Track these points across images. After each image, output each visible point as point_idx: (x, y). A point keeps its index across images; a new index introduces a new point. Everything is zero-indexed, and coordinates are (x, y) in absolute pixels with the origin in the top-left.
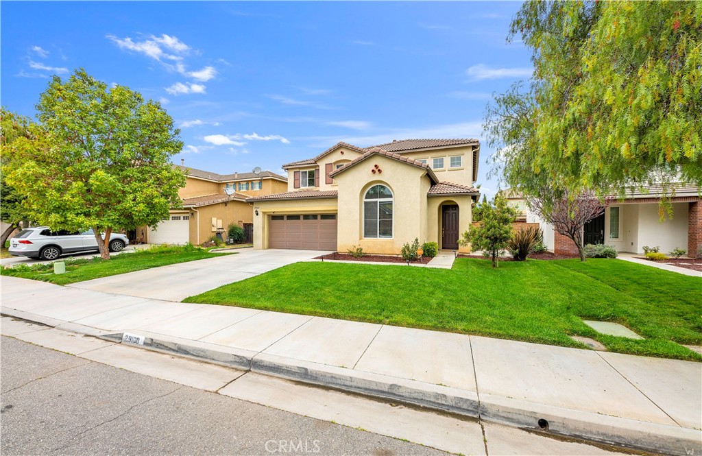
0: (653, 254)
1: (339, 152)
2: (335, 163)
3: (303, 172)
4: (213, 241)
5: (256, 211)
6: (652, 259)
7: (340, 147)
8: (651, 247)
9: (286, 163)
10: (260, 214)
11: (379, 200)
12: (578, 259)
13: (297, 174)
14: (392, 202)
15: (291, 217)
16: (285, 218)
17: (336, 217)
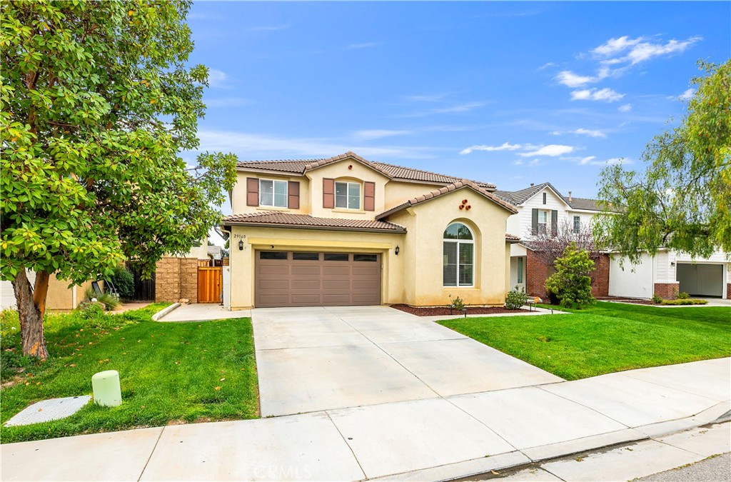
1: (347, 165)
4: (94, 300)
5: (241, 242)
7: (351, 158)
10: (248, 249)
11: (459, 241)
13: (253, 184)
14: (472, 244)
15: (301, 255)
16: (290, 256)
17: (378, 259)
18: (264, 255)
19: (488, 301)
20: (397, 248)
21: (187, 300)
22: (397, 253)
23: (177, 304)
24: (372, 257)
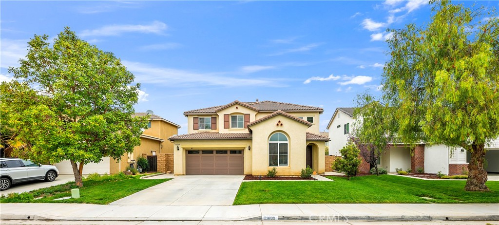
0: (400, 172)
1: (235, 107)
2: (230, 114)
3: (200, 118)
4: (129, 171)
5: (178, 147)
6: (401, 174)
7: (236, 103)
8: (399, 169)
9: (187, 111)
10: (181, 149)
11: (279, 142)
12: (377, 175)
13: (196, 120)
14: (287, 144)
15: (205, 152)
16: (201, 152)
17: (242, 152)
18: (190, 152)
19: (295, 174)
20: (249, 147)
21: (169, 172)
22: (249, 149)
23: (164, 173)
24: (240, 152)
